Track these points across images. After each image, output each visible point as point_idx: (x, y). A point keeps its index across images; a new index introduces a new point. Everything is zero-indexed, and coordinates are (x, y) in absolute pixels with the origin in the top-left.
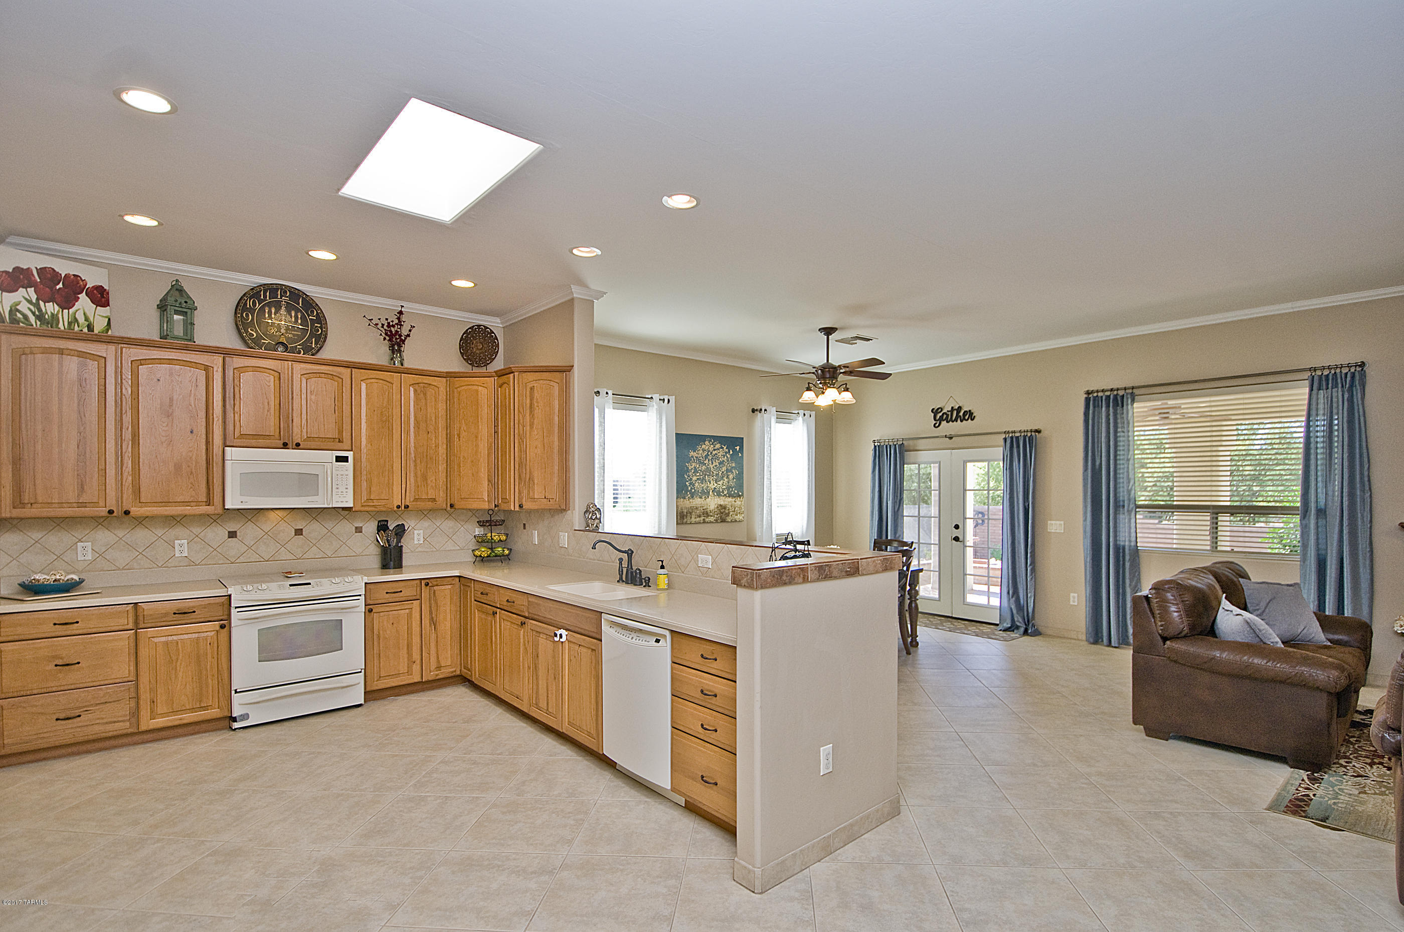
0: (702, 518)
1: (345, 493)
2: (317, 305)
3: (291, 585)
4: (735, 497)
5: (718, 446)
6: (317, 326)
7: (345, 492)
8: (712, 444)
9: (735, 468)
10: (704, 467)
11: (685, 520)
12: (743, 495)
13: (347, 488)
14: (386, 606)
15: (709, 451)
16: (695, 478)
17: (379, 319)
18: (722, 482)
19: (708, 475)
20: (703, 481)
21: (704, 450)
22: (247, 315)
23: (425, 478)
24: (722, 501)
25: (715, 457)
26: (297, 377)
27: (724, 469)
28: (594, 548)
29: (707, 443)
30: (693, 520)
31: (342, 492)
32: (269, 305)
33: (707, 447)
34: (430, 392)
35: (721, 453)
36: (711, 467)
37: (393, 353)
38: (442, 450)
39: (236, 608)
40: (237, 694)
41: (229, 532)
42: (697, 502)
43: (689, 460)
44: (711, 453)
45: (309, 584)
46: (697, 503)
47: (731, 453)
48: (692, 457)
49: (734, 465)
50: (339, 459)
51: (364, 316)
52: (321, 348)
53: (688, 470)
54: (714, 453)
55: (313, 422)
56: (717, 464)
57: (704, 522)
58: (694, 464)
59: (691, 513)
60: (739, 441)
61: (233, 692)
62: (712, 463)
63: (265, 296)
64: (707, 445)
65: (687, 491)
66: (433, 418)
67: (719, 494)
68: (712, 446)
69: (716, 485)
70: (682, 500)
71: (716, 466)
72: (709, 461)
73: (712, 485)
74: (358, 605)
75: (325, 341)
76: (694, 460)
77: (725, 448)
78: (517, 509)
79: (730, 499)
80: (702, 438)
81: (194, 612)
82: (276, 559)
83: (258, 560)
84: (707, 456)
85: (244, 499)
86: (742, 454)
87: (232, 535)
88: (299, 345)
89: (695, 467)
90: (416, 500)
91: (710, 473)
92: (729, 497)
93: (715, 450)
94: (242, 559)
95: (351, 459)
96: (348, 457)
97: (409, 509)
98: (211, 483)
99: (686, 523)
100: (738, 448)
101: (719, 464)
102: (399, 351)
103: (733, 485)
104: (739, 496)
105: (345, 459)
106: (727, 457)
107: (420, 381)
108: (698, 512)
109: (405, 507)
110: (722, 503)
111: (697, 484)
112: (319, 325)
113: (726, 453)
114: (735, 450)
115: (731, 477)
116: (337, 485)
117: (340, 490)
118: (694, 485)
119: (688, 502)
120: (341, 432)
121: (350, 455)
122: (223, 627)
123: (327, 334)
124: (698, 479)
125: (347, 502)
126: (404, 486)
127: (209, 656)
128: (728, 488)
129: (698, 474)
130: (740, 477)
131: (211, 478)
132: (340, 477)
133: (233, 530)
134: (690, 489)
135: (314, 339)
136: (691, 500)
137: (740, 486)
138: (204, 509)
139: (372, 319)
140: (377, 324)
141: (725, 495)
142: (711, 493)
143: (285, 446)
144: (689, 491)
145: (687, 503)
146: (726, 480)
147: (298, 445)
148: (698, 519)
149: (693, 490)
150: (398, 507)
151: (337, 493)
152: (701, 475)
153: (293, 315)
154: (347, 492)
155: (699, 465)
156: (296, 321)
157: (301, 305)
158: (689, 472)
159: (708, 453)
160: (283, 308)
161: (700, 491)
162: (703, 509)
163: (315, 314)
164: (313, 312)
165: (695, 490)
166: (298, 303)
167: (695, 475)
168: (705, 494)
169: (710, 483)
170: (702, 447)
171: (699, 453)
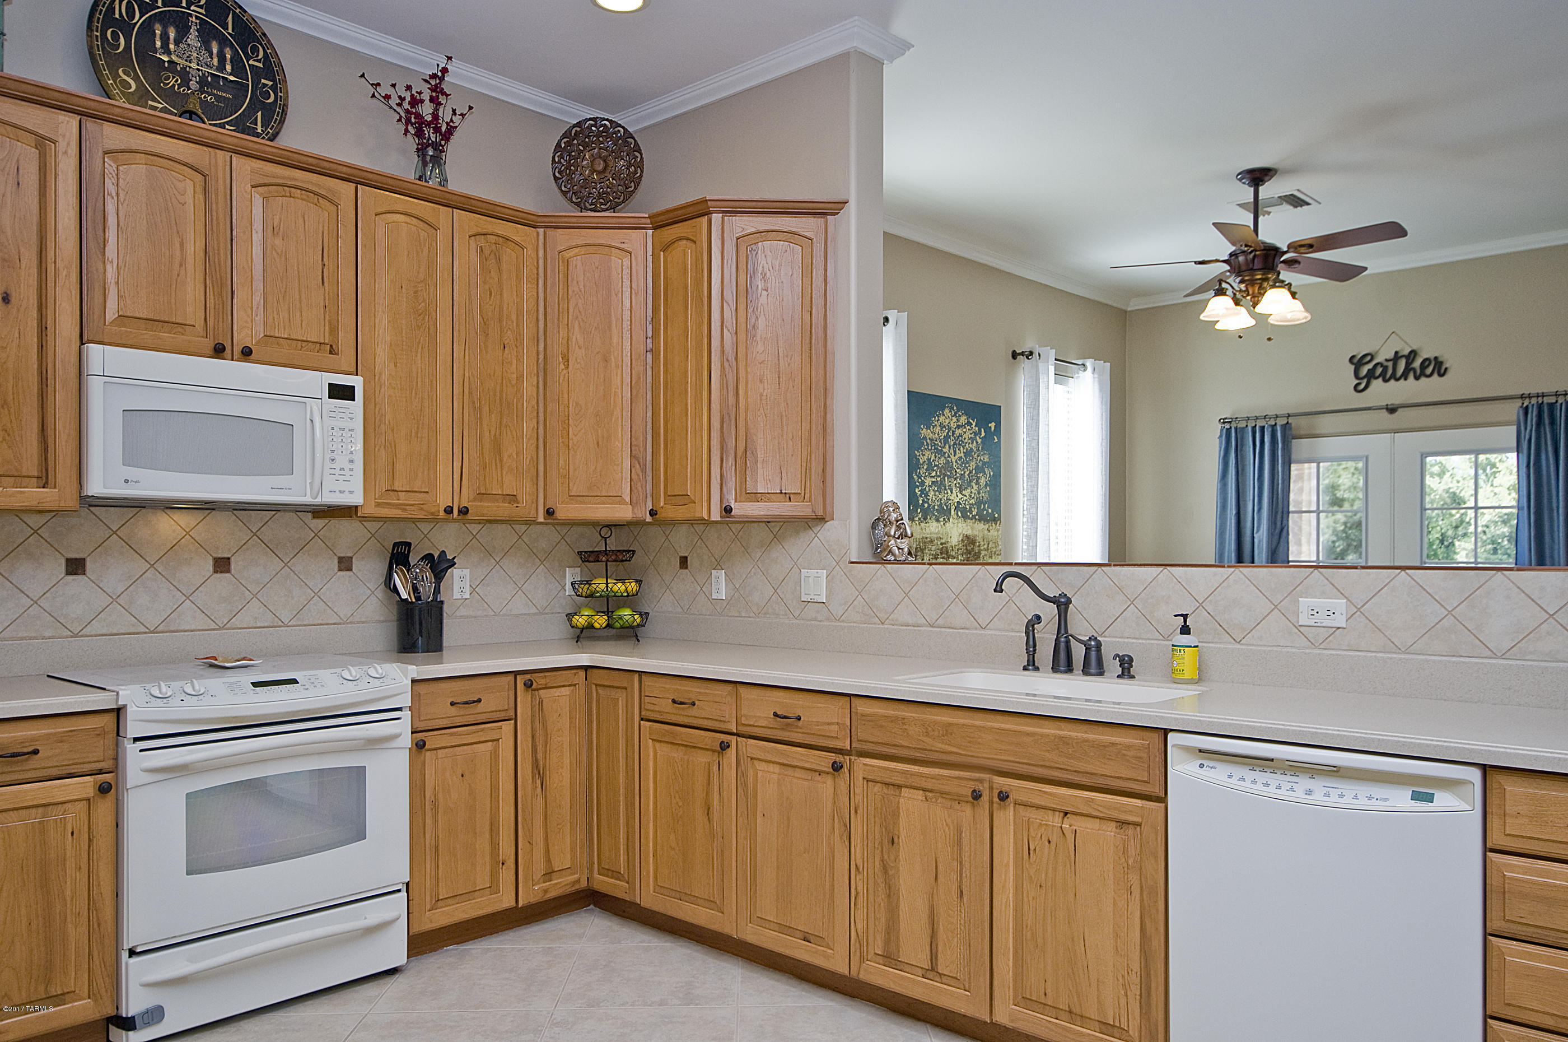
1: (347, 472)
2: (264, 34)
3: (256, 684)
4: (988, 521)
5: (963, 419)
6: (265, 85)
7: (347, 469)
8: (955, 415)
9: (988, 465)
10: (942, 461)
12: (999, 518)
13: (351, 461)
14: (452, 734)
15: (950, 429)
16: (928, 481)
17: (394, 86)
18: (969, 491)
19: (949, 477)
20: (940, 486)
22: (115, 36)
23: (497, 448)
24: (968, 528)
25: (959, 442)
26: (242, 187)
27: (973, 465)
28: (999, 589)
29: (947, 411)
31: (342, 469)
32: (163, 19)
33: (947, 421)
34: (509, 255)
35: (968, 434)
36: (953, 459)
37: (425, 164)
38: (528, 388)
39: (136, 740)
40: (135, 960)
41: (68, 560)
43: (924, 443)
44: (953, 433)
45: (294, 681)
46: (933, 529)
47: (983, 434)
48: (925, 438)
49: (986, 460)
50: (335, 392)
51: (363, 76)
53: (918, 464)
54: (958, 432)
55: (278, 301)
56: (962, 455)
58: (927, 453)
59: (922, 550)
60: (995, 413)
61: (125, 955)
62: (955, 453)
64: (947, 416)
66: (514, 317)
67: (965, 515)
68: (954, 419)
69: (960, 496)
71: (960, 459)
72: (950, 448)
73: (955, 497)
74: (398, 731)
75: (282, 121)
76: (928, 444)
77: (974, 424)
78: (716, 516)
79: (981, 526)
80: (940, 404)
81: (36, 752)
82: (172, 629)
83: (132, 630)
84: (947, 439)
85: (132, 472)
86: (999, 438)
87: (75, 567)
88: (227, 123)
89: (929, 460)
90: (481, 496)
91: (951, 472)
92: (980, 520)
93: (958, 427)
94: (96, 627)
95: (359, 393)
96: (354, 387)
97: (469, 516)
98: (50, 432)
100: (992, 425)
101: (966, 455)
102: (437, 161)
103: (985, 499)
104: (995, 520)
105: (347, 393)
106: (977, 442)
107: (490, 228)
108: (933, 548)
109: (460, 511)
110: (969, 533)
111: (932, 494)
112: (270, 83)
113: (975, 434)
114: (988, 430)
115: (982, 481)
116: (333, 451)
117: (337, 465)
118: (927, 495)
120: (334, 330)
121: (356, 382)
122: (104, 789)
123: (286, 105)
124: (933, 482)
125: (351, 492)
126: (457, 465)
127: (70, 864)
128: (979, 502)
129: (934, 474)
130: (995, 484)
131: (49, 419)
132: (337, 433)
133: (77, 556)
134: (921, 502)
135: (259, 114)
136: (923, 525)
137: (995, 500)
138: (33, 494)
139: (378, 84)
140: (387, 97)
141: (975, 517)
142: (952, 512)
143: (219, 351)
144: (919, 506)
146: (975, 487)
147: (247, 353)
149: (926, 506)
151: (333, 472)
152: (939, 476)
153: (215, 51)
154: (351, 470)
155: (935, 457)
156: (221, 67)
157: (230, 31)
158: (920, 468)
159: (948, 433)
160: (193, 32)
161: (936, 507)
162: (942, 544)
163: (261, 56)
164: (255, 50)
165: (929, 505)
166: (224, 25)
167: (930, 475)
168: (944, 512)
169: (952, 492)
170: (941, 420)
171: (936, 431)
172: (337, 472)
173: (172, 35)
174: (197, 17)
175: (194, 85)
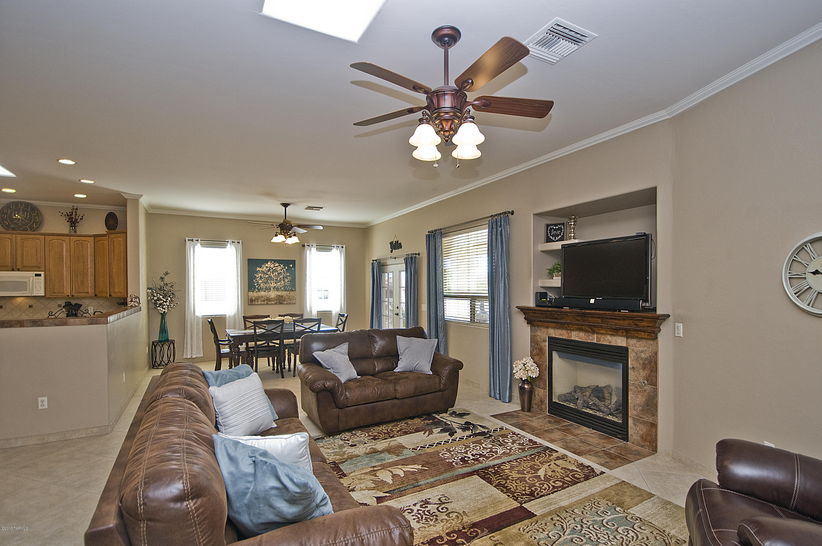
0: (266, 302)
2: (37, 208)
4: (289, 291)
5: (277, 265)
7: (40, 289)
8: (273, 264)
9: (289, 276)
10: (267, 276)
11: (254, 303)
12: (295, 290)
15: (270, 268)
16: (260, 282)
17: (66, 212)
18: (280, 283)
19: (270, 280)
20: (266, 283)
21: (267, 267)
22: (4, 216)
24: (280, 293)
25: (275, 270)
26: (19, 241)
27: (281, 276)
29: (269, 263)
30: (259, 303)
32: (15, 210)
33: (269, 266)
34: (85, 244)
35: (279, 268)
37: (72, 228)
42: (262, 293)
43: (257, 272)
44: (272, 269)
47: (286, 268)
48: (259, 271)
49: (288, 274)
50: (36, 275)
51: (59, 212)
52: (37, 228)
53: (256, 278)
54: (274, 268)
55: (26, 259)
57: (267, 304)
58: (260, 274)
60: (293, 262)
62: (273, 274)
63: (13, 207)
67: (278, 290)
69: (275, 285)
70: (251, 293)
71: (275, 275)
73: (273, 285)
75: (41, 224)
77: (282, 266)
79: (286, 292)
80: (266, 261)
84: (269, 271)
86: (295, 268)
89: (261, 276)
90: (78, 292)
92: (285, 291)
93: (275, 267)
95: (43, 275)
97: (74, 297)
99: (255, 304)
100: (291, 266)
101: (278, 274)
102: (75, 227)
103: (288, 285)
104: (293, 291)
105: (40, 275)
106: (283, 270)
107: (83, 239)
108: (263, 299)
109: (72, 296)
110: (280, 294)
111: (262, 285)
112: (38, 217)
113: (283, 268)
114: (289, 267)
115: (286, 280)
116: (36, 286)
117: (37, 288)
118: (260, 285)
119: (256, 293)
120: (39, 264)
121: (42, 273)
123: (42, 221)
124: (263, 282)
125: (41, 293)
128: (284, 286)
129: (263, 280)
130: (293, 281)
132: (37, 283)
135: (35, 224)
136: (258, 293)
137: (294, 286)
139: (63, 213)
140: (65, 215)
141: (283, 290)
142: (272, 289)
143: (12, 270)
144: (256, 288)
146: (283, 282)
147: (19, 270)
148: (262, 303)
149: (259, 288)
150: (68, 296)
151: (36, 290)
152: (265, 280)
155: (264, 275)
156: (27, 216)
160: (21, 212)
161: (264, 288)
162: (266, 297)
164: (35, 212)
165: (261, 288)
166: (28, 209)
167: (261, 280)
168: (268, 289)
169: (271, 284)
170: (266, 265)
171: (264, 269)
174: (22, 208)
175: (20, 221)
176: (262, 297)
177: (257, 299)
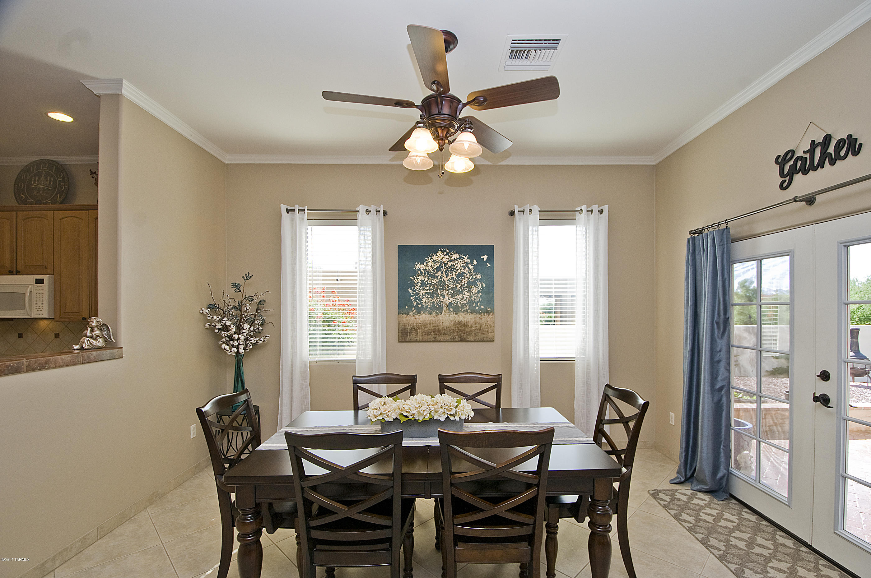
0: (432, 337)
4: (481, 313)
5: (456, 256)
8: (447, 254)
9: (480, 280)
10: (435, 281)
11: (409, 337)
12: (493, 311)
15: (442, 263)
16: (422, 292)
18: (461, 296)
19: (440, 289)
20: (433, 295)
21: (435, 262)
22: (21, 185)
24: (462, 317)
25: (452, 269)
27: (465, 281)
29: (439, 253)
30: (420, 337)
32: (35, 175)
33: (440, 259)
35: (460, 264)
36: (446, 279)
42: (425, 317)
43: (415, 273)
44: (445, 265)
46: (426, 319)
47: (475, 262)
48: (420, 270)
49: (479, 277)
50: (37, 281)
53: (413, 284)
54: (450, 264)
56: (454, 276)
57: (435, 340)
58: (421, 278)
59: (416, 330)
60: (489, 250)
62: (447, 276)
63: (33, 170)
64: (440, 256)
65: (411, 306)
67: (456, 309)
68: (447, 257)
69: (452, 299)
70: (405, 316)
71: (452, 278)
72: (442, 273)
73: (447, 300)
75: (66, 195)
76: (421, 273)
77: (466, 258)
79: (473, 316)
80: (433, 249)
84: (438, 269)
86: (493, 264)
89: (423, 281)
91: (443, 287)
92: (472, 313)
93: (450, 261)
95: (46, 281)
96: (44, 279)
99: (411, 341)
100: (485, 257)
101: (457, 276)
103: (477, 300)
104: (488, 312)
105: (43, 282)
106: (469, 268)
108: (426, 329)
110: (461, 319)
111: (425, 299)
112: (63, 184)
113: (467, 263)
114: (480, 261)
115: (475, 290)
116: (36, 302)
117: (39, 305)
118: (421, 300)
119: (413, 318)
124: (426, 293)
128: (471, 303)
129: (428, 288)
130: (489, 291)
132: (38, 295)
134: (415, 304)
135: (59, 195)
136: (417, 316)
137: (489, 302)
141: (467, 311)
142: (445, 308)
144: (414, 306)
145: (411, 319)
146: (467, 294)
147: (18, 272)
148: (427, 337)
149: (420, 306)
151: (36, 308)
152: (431, 289)
153: (48, 179)
154: (42, 307)
155: (429, 279)
156: (49, 184)
157: (54, 172)
158: (414, 286)
159: (440, 265)
160: (43, 175)
161: (429, 306)
162: (434, 326)
163: (62, 176)
164: (60, 175)
165: (422, 306)
166: (52, 172)
167: (423, 289)
168: (437, 309)
169: (444, 297)
170: (434, 258)
171: (429, 265)
172: (38, 308)
173: (37, 179)
174: (45, 171)
175: (41, 192)
176: (425, 325)
177: (415, 329)
